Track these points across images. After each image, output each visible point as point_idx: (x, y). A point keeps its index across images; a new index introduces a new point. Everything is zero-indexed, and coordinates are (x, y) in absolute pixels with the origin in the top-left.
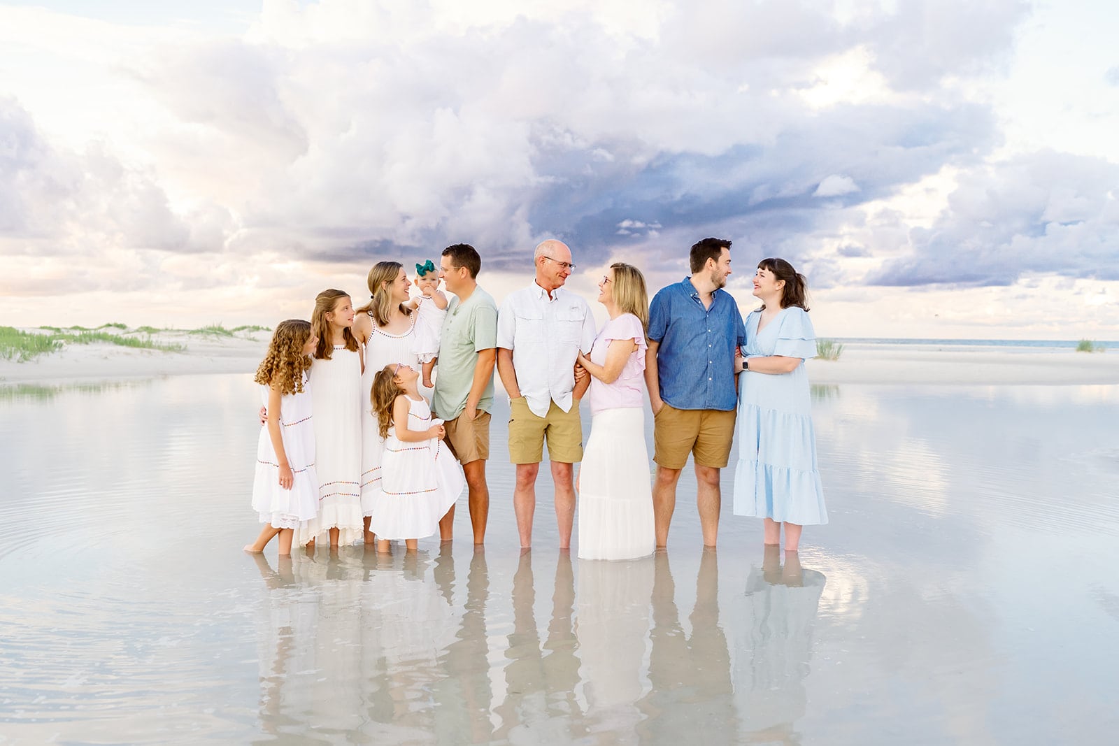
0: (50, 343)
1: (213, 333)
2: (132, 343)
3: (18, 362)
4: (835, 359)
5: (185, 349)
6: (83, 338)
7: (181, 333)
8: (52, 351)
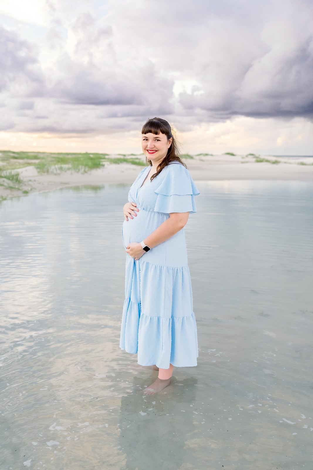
3: (82, 174)
8: (99, 168)
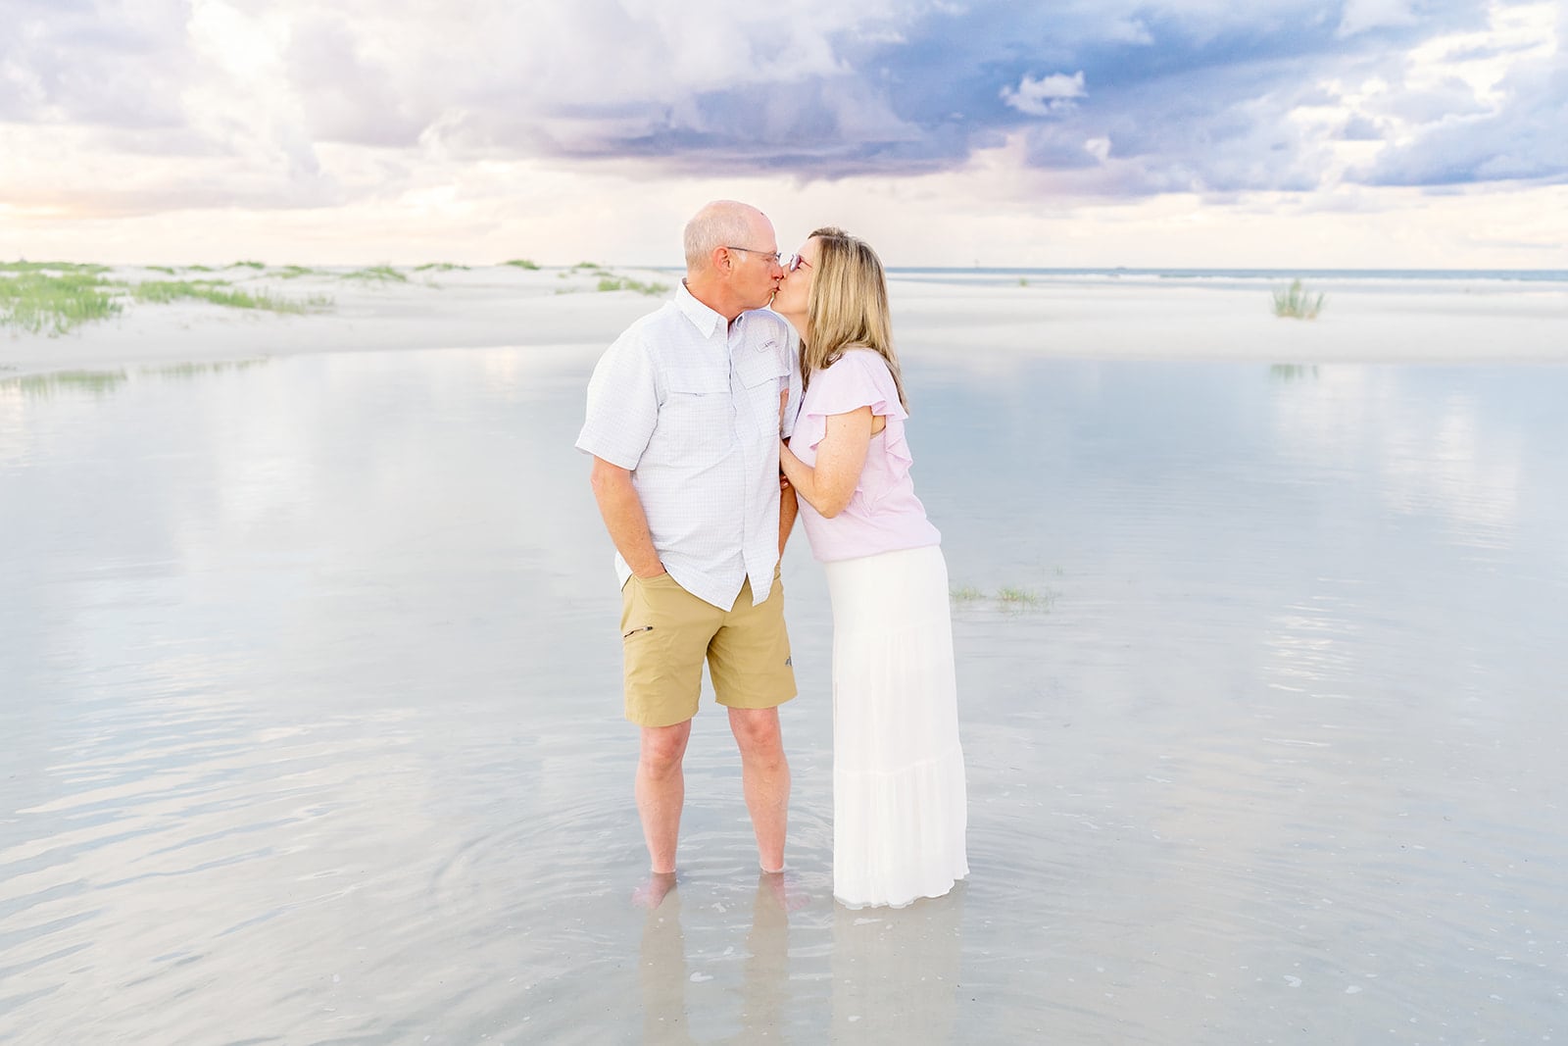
0: (104, 304)
1: (374, 277)
2: (237, 301)
3: (50, 336)
4: (1312, 316)
5: (331, 304)
6: (162, 294)
7: (331, 277)
8: (107, 318)
